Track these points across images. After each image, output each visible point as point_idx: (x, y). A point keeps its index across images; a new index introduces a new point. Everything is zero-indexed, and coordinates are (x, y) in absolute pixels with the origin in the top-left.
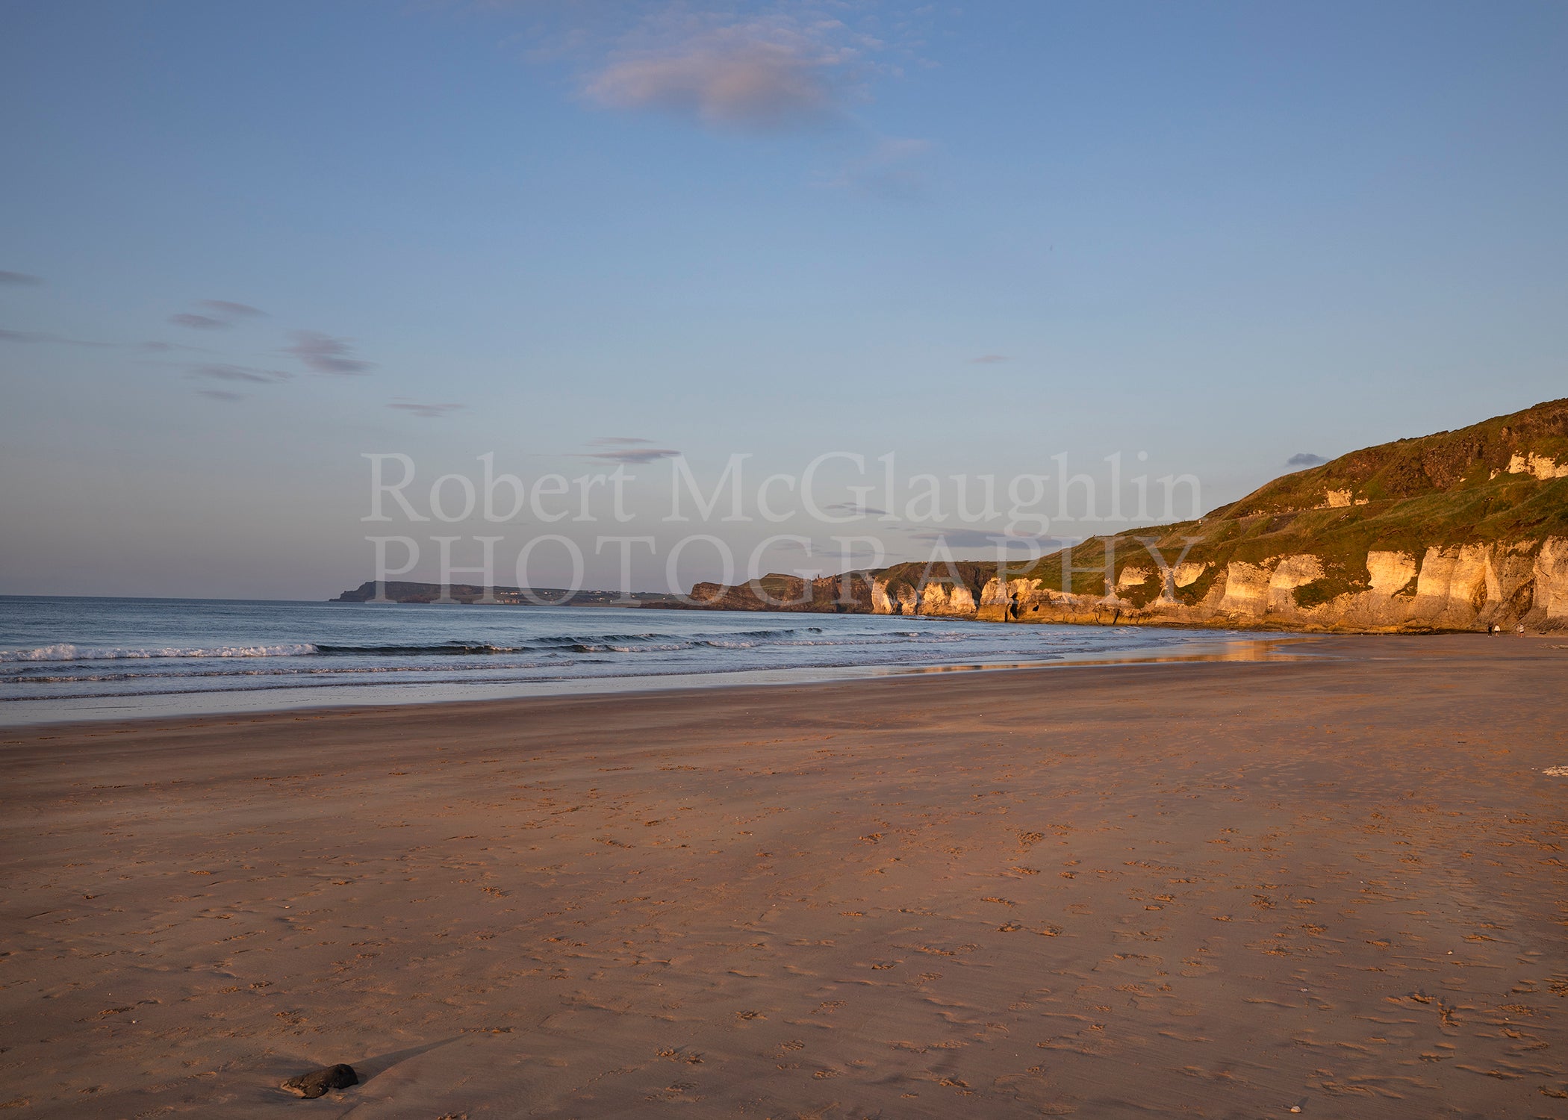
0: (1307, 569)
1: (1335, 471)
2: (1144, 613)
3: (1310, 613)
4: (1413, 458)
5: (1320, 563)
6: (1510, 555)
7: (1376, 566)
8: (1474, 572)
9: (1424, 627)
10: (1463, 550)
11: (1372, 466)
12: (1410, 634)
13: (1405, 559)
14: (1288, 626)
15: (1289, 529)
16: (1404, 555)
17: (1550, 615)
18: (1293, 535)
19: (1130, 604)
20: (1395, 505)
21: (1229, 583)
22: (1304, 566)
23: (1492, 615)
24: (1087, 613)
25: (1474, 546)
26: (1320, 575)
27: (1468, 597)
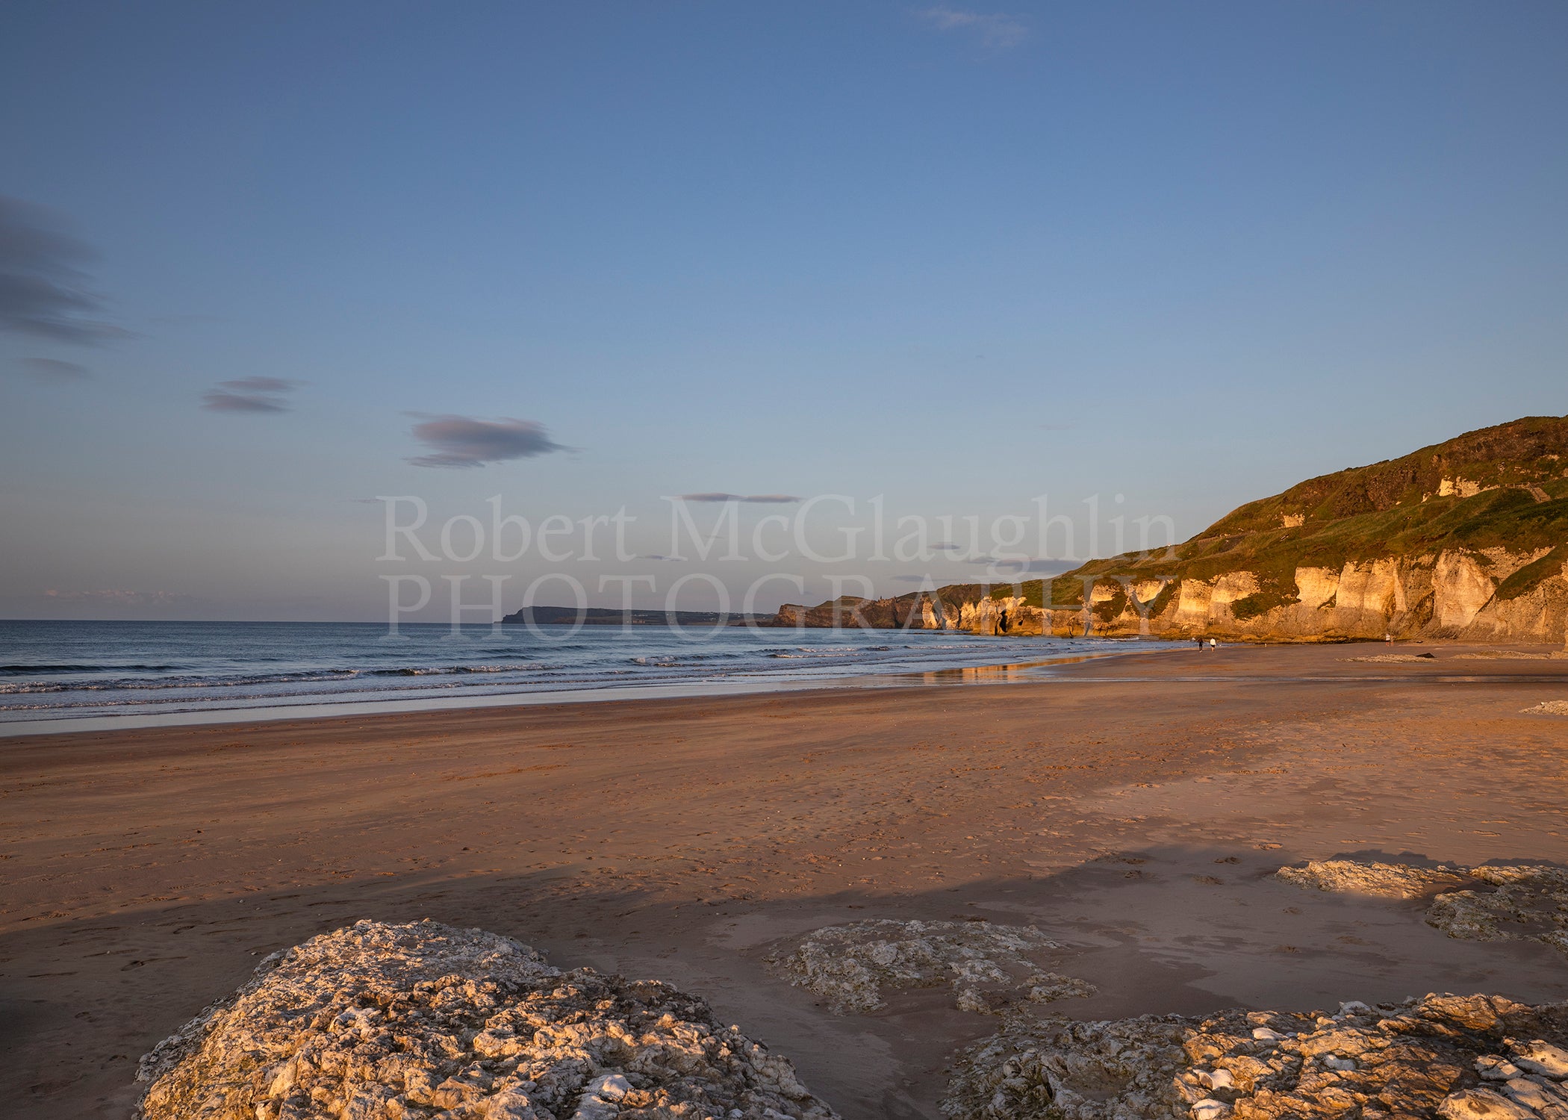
0: (1244, 584)
1: (1290, 498)
2: (1112, 626)
3: (1246, 625)
4: (1358, 485)
5: (1256, 579)
6: (1413, 568)
7: (1303, 581)
8: (1385, 584)
9: (1340, 636)
10: (1375, 565)
11: (1322, 493)
12: (1329, 643)
13: (1330, 574)
14: (1226, 637)
15: (1237, 549)
16: (1329, 571)
17: (1443, 624)
18: (1239, 555)
19: (1099, 618)
20: (1327, 526)
21: (1182, 599)
22: (1241, 582)
23: (1397, 625)
24: (1063, 626)
25: (1386, 561)
26: (1257, 590)
27: (1380, 608)
